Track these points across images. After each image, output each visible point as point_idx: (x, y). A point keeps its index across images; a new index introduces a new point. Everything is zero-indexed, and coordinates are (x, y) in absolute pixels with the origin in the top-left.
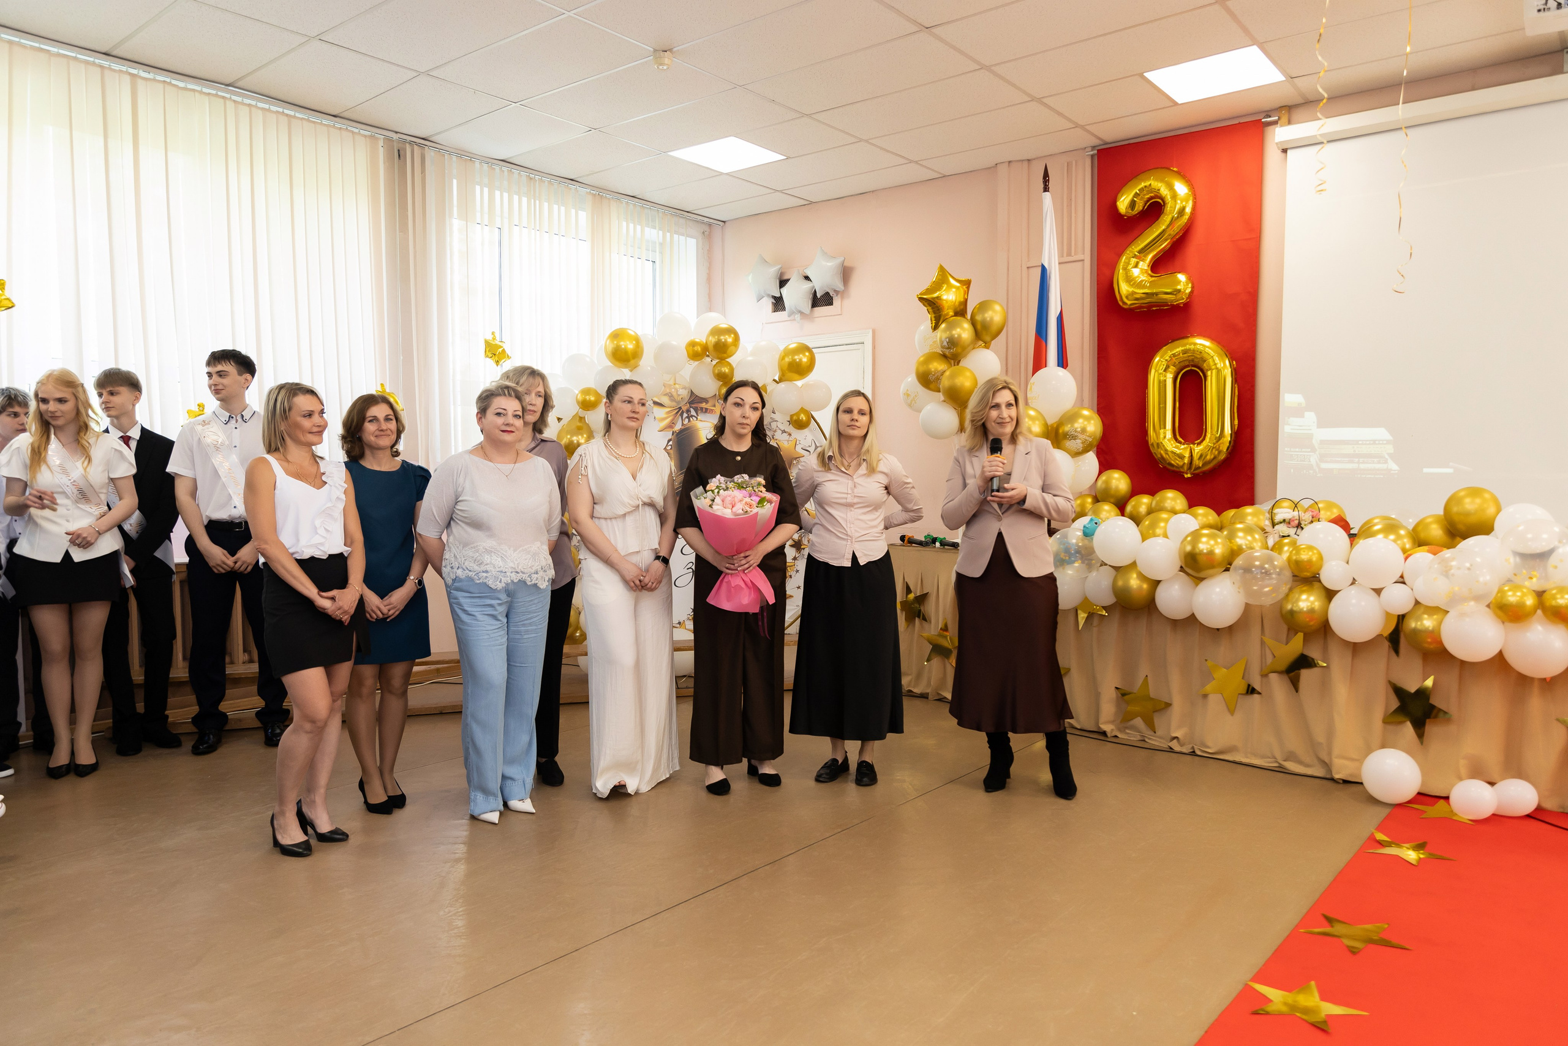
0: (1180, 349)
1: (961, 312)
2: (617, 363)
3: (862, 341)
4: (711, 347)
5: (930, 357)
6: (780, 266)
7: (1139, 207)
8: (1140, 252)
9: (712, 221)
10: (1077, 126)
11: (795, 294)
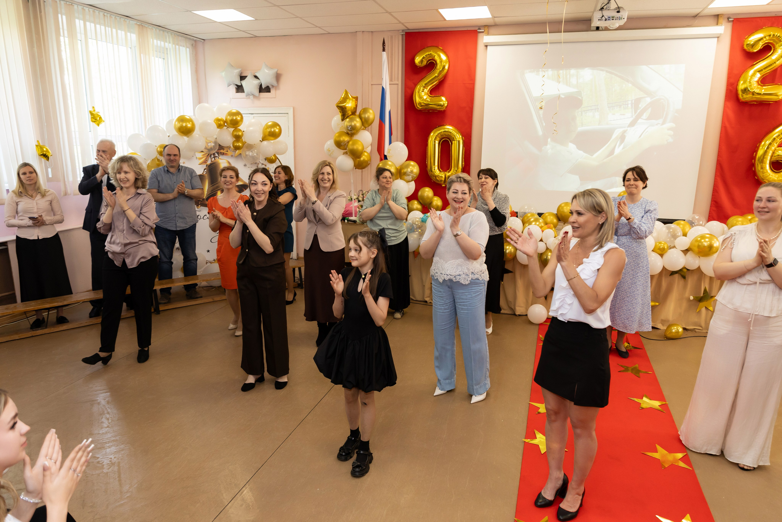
0: (443, 130)
1: (354, 113)
2: (181, 134)
3: (287, 112)
4: (229, 122)
5: (341, 134)
6: (240, 69)
7: (425, 63)
8: (426, 84)
9: (198, 39)
10: (400, 23)
11: (249, 85)
